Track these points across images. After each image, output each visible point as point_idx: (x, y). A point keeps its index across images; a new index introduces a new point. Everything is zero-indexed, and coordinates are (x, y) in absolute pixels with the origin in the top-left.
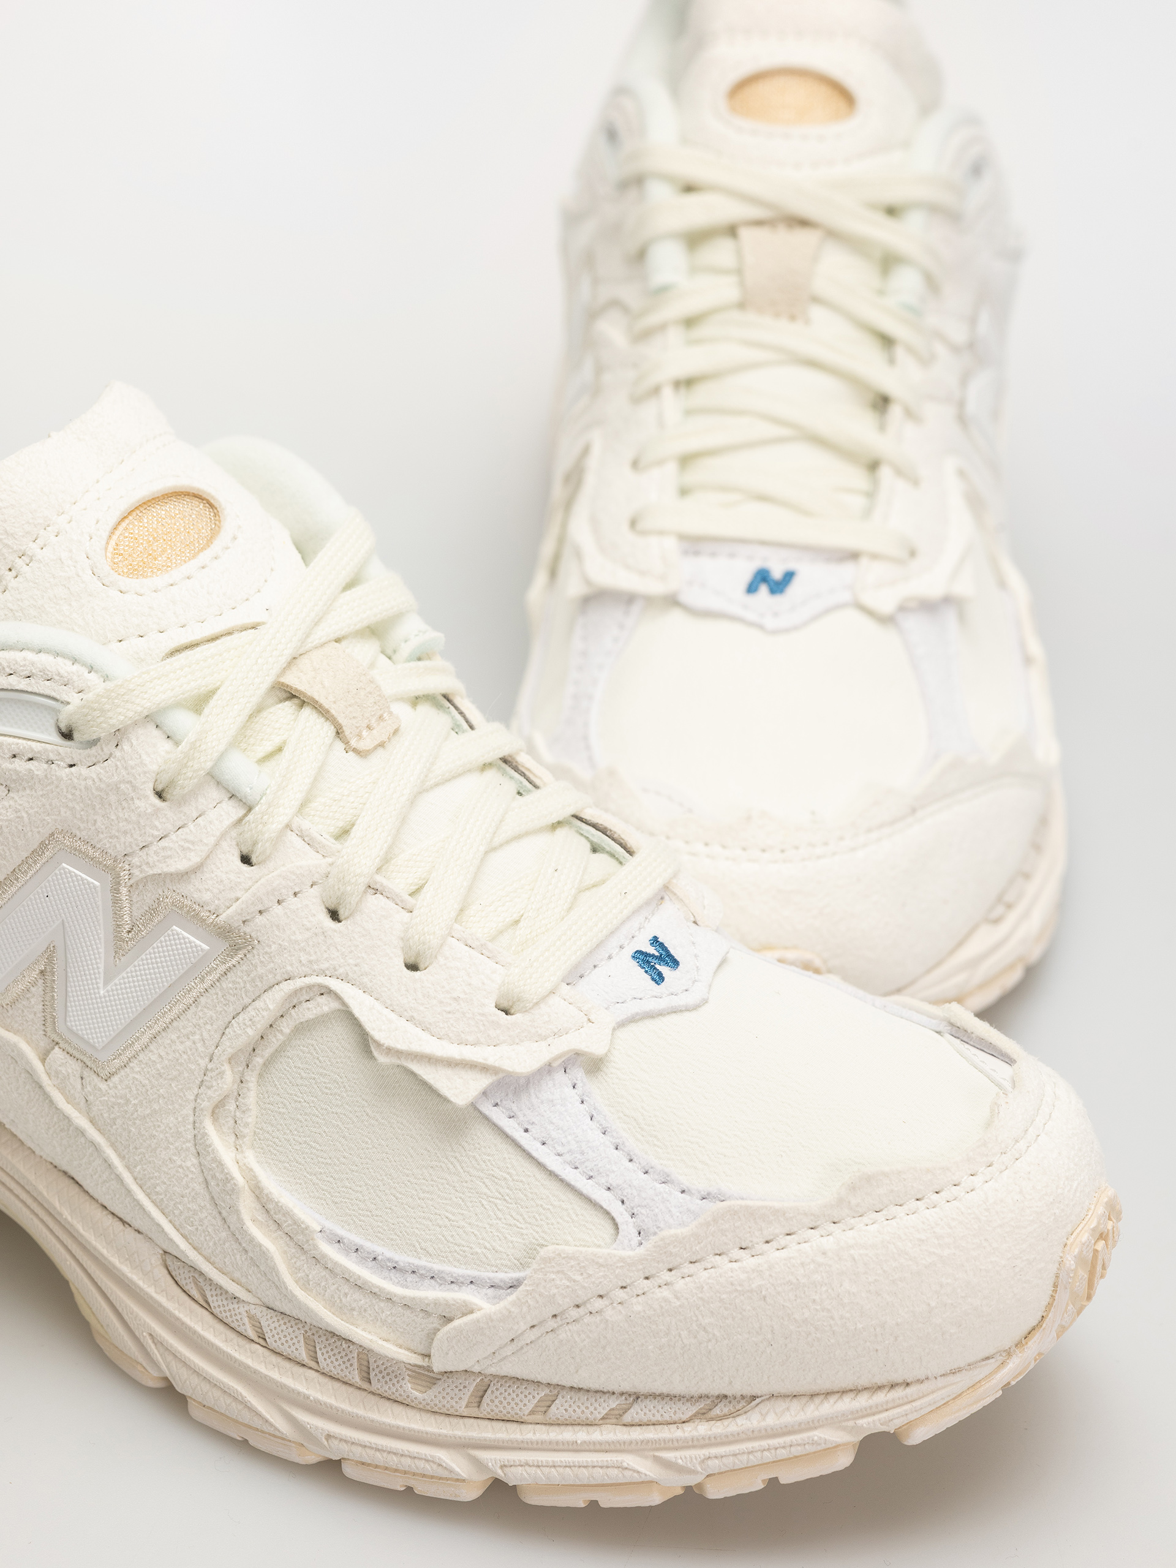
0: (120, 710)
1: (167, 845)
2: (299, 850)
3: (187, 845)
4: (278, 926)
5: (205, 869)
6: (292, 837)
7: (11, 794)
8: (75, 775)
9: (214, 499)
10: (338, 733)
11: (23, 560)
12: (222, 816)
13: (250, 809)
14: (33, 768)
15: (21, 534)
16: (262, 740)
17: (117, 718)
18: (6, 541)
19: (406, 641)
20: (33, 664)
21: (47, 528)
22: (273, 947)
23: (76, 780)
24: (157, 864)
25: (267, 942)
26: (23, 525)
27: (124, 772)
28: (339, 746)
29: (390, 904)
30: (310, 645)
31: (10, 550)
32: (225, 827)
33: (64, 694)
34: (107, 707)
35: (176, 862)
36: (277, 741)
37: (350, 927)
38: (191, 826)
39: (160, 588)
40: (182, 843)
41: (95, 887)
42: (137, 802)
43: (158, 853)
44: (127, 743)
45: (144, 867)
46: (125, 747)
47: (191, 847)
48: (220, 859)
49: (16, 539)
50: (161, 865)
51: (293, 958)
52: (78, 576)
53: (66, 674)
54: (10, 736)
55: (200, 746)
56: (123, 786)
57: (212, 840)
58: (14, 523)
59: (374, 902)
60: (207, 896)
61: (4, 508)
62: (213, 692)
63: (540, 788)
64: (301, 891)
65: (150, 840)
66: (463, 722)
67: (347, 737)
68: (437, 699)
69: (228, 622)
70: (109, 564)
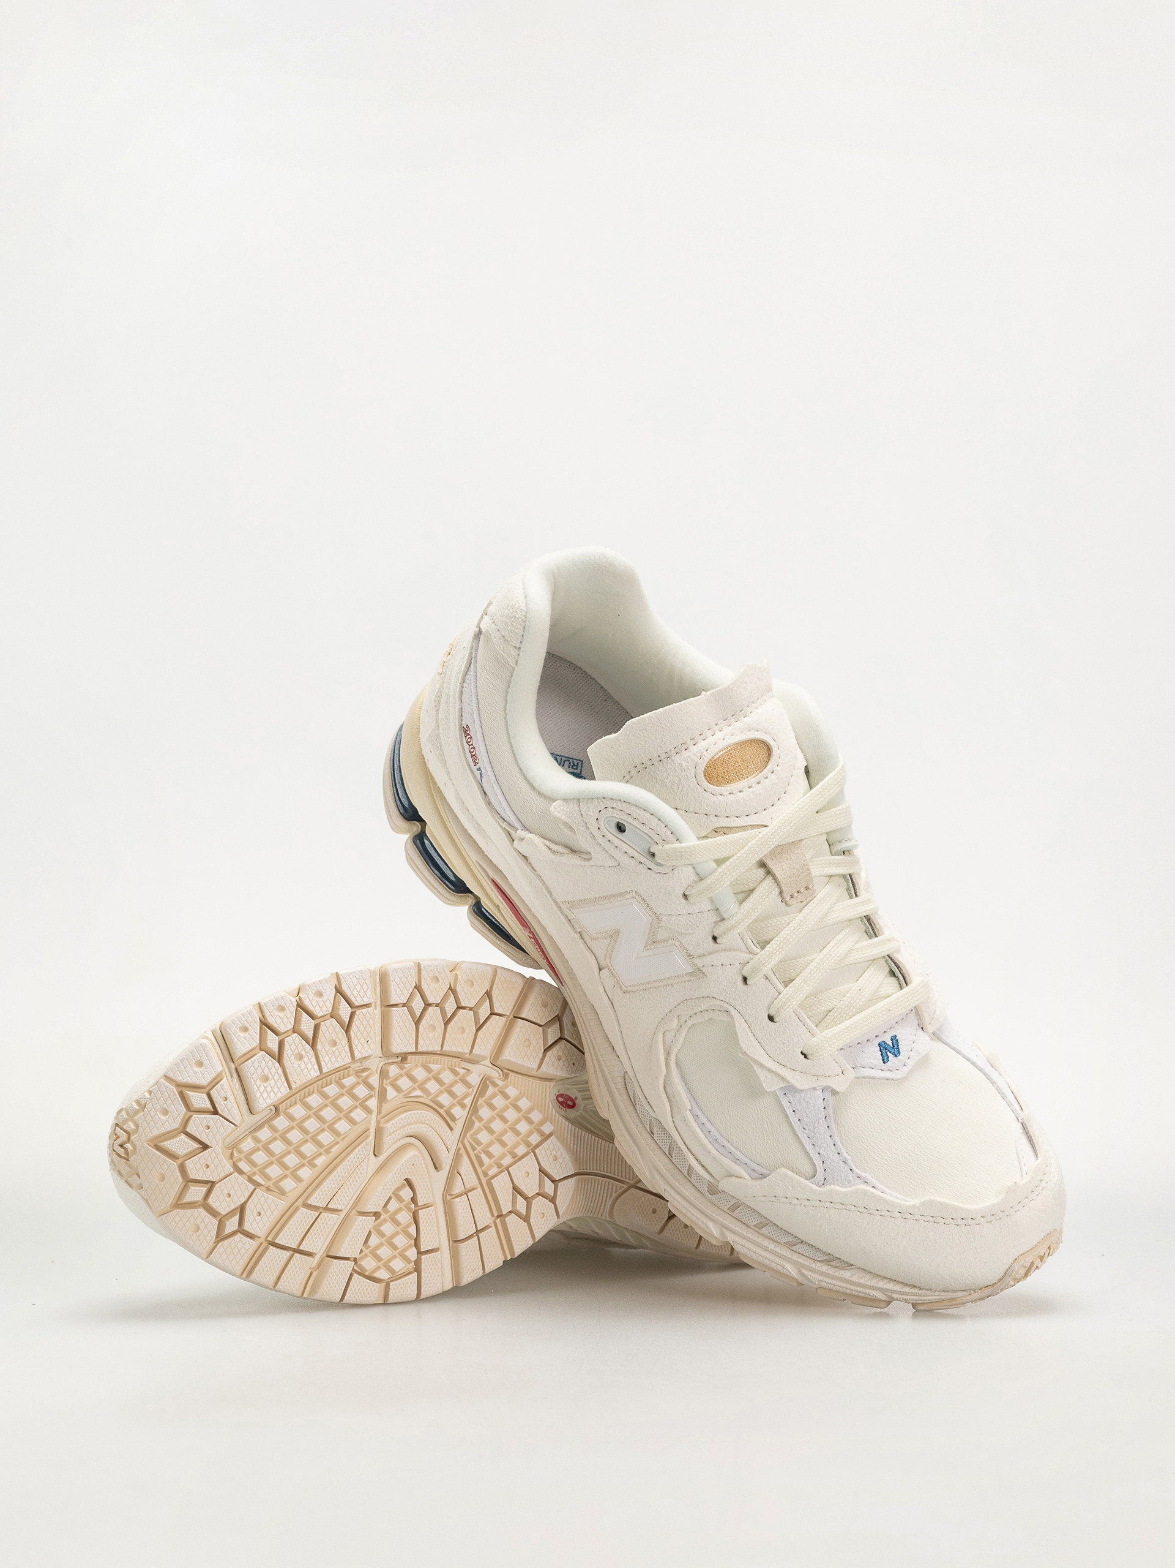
0: (678, 858)
2: (739, 946)
3: (689, 923)
4: (717, 976)
5: (694, 936)
6: (738, 938)
7: (619, 867)
8: (649, 874)
9: (771, 747)
10: (781, 893)
11: (666, 755)
12: (709, 917)
13: (723, 920)
14: (632, 862)
17: (674, 862)
18: (661, 744)
19: (840, 842)
20: (646, 819)
21: (683, 745)
22: (712, 982)
23: (649, 876)
25: (710, 979)
26: (671, 741)
27: (671, 883)
28: (780, 898)
30: (785, 842)
32: (710, 922)
33: (656, 839)
34: (673, 854)
35: (682, 928)
37: (749, 989)
38: (694, 915)
39: (724, 794)
40: (687, 921)
41: (644, 920)
43: (676, 920)
45: (667, 923)
46: (675, 872)
47: (691, 925)
49: (666, 745)
50: (675, 926)
51: (718, 991)
52: (686, 776)
53: (659, 831)
54: (626, 844)
58: (668, 738)
59: (763, 982)
60: (690, 948)
62: (727, 859)
63: (876, 936)
64: (733, 965)
65: (674, 913)
66: (853, 892)
67: (785, 896)
68: (844, 876)
69: (750, 821)
70: (704, 773)
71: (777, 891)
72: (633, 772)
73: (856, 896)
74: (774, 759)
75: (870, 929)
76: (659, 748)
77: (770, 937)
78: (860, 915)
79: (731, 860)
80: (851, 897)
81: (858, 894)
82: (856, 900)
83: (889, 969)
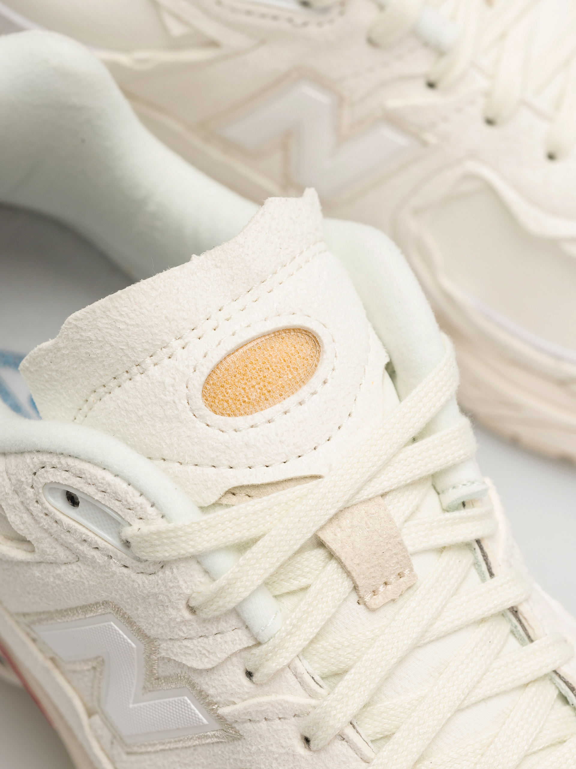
0: (167, 548)
1: (189, 645)
2: (291, 686)
3: (204, 652)
4: (260, 736)
5: (215, 672)
6: (289, 675)
7: (79, 563)
8: (126, 575)
9: (320, 339)
10: (355, 588)
11: (138, 369)
12: (236, 640)
13: (259, 644)
14: (96, 557)
15: (140, 349)
16: (290, 578)
17: (163, 554)
18: (126, 352)
19: (454, 487)
20: (109, 485)
21: (163, 349)
22: (254, 747)
23: (126, 579)
24: (179, 655)
25: (250, 741)
26: (143, 343)
27: (163, 589)
28: (354, 598)
29: (351, 752)
30: (357, 500)
31: (129, 359)
32: (236, 650)
33: (129, 516)
34: (157, 542)
35: (193, 660)
36: (303, 582)
37: (315, 760)
38: (211, 638)
39: (241, 429)
40: (201, 649)
41: (132, 648)
42: (171, 610)
43: (181, 648)
44: (169, 570)
45: (169, 652)
46: (167, 572)
47: (207, 654)
48: (228, 669)
49: (135, 352)
50: (182, 657)
51: (267, 761)
52: (174, 402)
53: (132, 503)
54: (84, 526)
55: (228, 589)
56: (161, 597)
57: (224, 656)
58: (136, 339)
59: (339, 747)
60: (211, 691)
61: (130, 325)
62: (254, 541)
63: (532, 641)
64: (284, 718)
65: (176, 637)
66: (484, 568)
67: (362, 593)
68: (467, 545)
69: (289, 471)
70: (203, 396)
71: (347, 585)
72: (91, 399)
73: (492, 575)
74: (327, 357)
75: (519, 628)
76: (124, 358)
77: (342, 666)
78: (500, 608)
79: (260, 543)
80: (483, 580)
81: (494, 571)
82: (490, 582)
83: (557, 692)
